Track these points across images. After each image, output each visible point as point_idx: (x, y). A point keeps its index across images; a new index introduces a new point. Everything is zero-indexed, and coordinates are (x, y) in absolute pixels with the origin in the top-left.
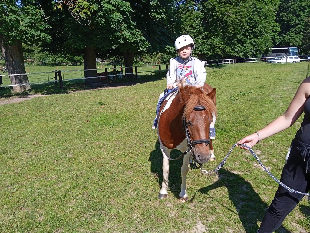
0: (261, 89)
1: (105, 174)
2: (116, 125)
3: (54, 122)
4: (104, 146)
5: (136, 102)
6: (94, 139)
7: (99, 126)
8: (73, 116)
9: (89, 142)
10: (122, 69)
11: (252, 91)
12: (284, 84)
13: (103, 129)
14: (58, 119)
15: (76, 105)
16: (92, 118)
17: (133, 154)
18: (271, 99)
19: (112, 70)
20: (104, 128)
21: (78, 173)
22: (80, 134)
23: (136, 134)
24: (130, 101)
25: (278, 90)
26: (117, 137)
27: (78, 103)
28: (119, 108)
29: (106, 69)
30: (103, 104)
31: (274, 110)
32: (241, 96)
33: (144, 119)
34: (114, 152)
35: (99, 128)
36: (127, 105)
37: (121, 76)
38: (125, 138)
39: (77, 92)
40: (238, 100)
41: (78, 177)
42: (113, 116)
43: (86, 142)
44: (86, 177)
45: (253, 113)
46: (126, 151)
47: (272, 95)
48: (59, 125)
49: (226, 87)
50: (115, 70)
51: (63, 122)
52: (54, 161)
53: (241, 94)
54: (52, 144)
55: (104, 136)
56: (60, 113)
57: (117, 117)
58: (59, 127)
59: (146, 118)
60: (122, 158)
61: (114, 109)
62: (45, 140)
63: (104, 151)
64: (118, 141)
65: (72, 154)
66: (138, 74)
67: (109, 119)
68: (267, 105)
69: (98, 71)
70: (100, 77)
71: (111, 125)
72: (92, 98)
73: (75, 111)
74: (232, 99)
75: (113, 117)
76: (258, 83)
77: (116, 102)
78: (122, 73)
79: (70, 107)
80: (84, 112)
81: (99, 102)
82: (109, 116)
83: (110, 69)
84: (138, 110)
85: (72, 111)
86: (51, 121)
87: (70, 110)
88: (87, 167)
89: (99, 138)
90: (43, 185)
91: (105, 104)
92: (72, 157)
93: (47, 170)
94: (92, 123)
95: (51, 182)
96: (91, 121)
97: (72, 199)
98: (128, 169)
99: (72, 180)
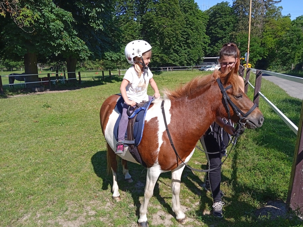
2: (65, 123)
3: (1, 123)
5: (82, 104)
7: (48, 125)
8: (20, 118)
9: (41, 138)
13: (53, 128)
14: (5, 121)
15: (21, 108)
16: (41, 119)
20: (53, 126)
22: (31, 132)
23: (86, 129)
27: (23, 106)
28: (66, 110)
29: (49, 75)
30: (49, 106)
33: (91, 118)
35: (49, 127)
36: (74, 107)
37: (64, 81)
41: (37, 164)
42: (61, 116)
43: (38, 139)
48: (8, 126)
51: (11, 123)
52: (11, 154)
54: (5, 141)
55: (55, 133)
56: (6, 116)
58: (8, 128)
61: (61, 110)
65: (27, 148)
66: (82, 79)
67: (58, 119)
69: (40, 76)
70: (42, 82)
73: (21, 114)
75: (61, 118)
77: (62, 104)
78: (65, 78)
79: (15, 110)
81: (45, 105)
82: (56, 116)
84: (85, 111)
85: (18, 113)
87: (16, 112)
88: (44, 156)
89: (50, 135)
90: (6, 171)
91: (51, 107)
92: (27, 149)
93: (7, 161)
94: (40, 123)
95: (13, 168)
96: (40, 122)
97: (35, 177)
98: (81, 155)
99: (32, 165)
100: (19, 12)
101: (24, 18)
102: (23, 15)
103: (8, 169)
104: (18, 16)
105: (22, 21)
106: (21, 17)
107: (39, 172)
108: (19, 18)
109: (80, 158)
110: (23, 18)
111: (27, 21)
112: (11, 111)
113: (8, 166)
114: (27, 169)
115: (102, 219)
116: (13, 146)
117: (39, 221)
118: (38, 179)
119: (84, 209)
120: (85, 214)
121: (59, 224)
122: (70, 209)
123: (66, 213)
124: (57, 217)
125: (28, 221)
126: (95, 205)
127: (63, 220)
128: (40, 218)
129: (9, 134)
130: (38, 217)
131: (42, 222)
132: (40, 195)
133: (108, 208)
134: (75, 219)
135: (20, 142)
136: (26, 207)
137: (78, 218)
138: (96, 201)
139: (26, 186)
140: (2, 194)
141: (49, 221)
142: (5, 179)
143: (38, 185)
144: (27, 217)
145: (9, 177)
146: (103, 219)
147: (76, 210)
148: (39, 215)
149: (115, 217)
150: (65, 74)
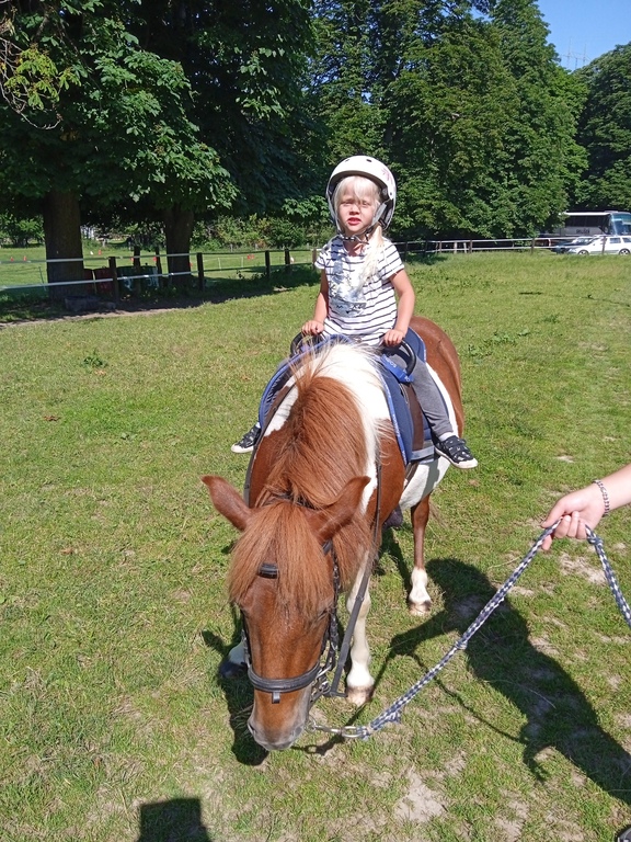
0: (550, 325)
1: (101, 601)
2: (140, 430)
4: (101, 503)
5: (201, 359)
6: (69, 476)
7: (86, 435)
8: (6, 402)
9: (52, 487)
10: (158, 259)
11: (526, 331)
12: (608, 312)
13: (100, 446)
15: (19, 367)
16: (68, 409)
17: (194, 531)
18: (581, 356)
19: (130, 263)
20: (102, 440)
21: (14, 598)
22: (27, 460)
23: (204, 460)
24: (182, 355)
25: (595, 329)
26: (144, 469)
27: (25, 359)
28: (151, 377)
29: (112, 260)
30: (101, 363)
31: (593, 388)
32: (498, 344)
34: (133, 523)
35: (88, 440)
36: (175, 368)
37: (157, 280)
38: (167, 473)
39: (23, 324)
40: (490, 357)
42: (131, 402)
44: (39, 613)
45: (537, 397)
46: (171, 516)
47: (581, 344)
49: (454, 317)
50: (137, 262)
53: (498, 339)
55: (103, 469)
59: (230, 409)
60: (159, 543)
61: (135, 378)
63: (100, 519)
64: (147, 484)
67: (120, 410)
68: (573, 374)
70: (94, 281)
71: (126, 430)
72: (68, 344)
73: (15, 386)
74: (474, 352)
76: (538, 309)
77: (142, 357)
78: (160, 271)
80: (41, 389)
81: (90, 358)
82: (118, 400)
83: (125, 259)
85: (6, 383)
91: (107, 365)
94: (64, 423)
96: (64, 418)
100: (14, 64)
101: (27, 82)
102: (25, 73)
104: (10, 75)
105: (22, 92)
106: (19, 79)
108: (12, 81)
110: (24, 81)
111: (36, 92)
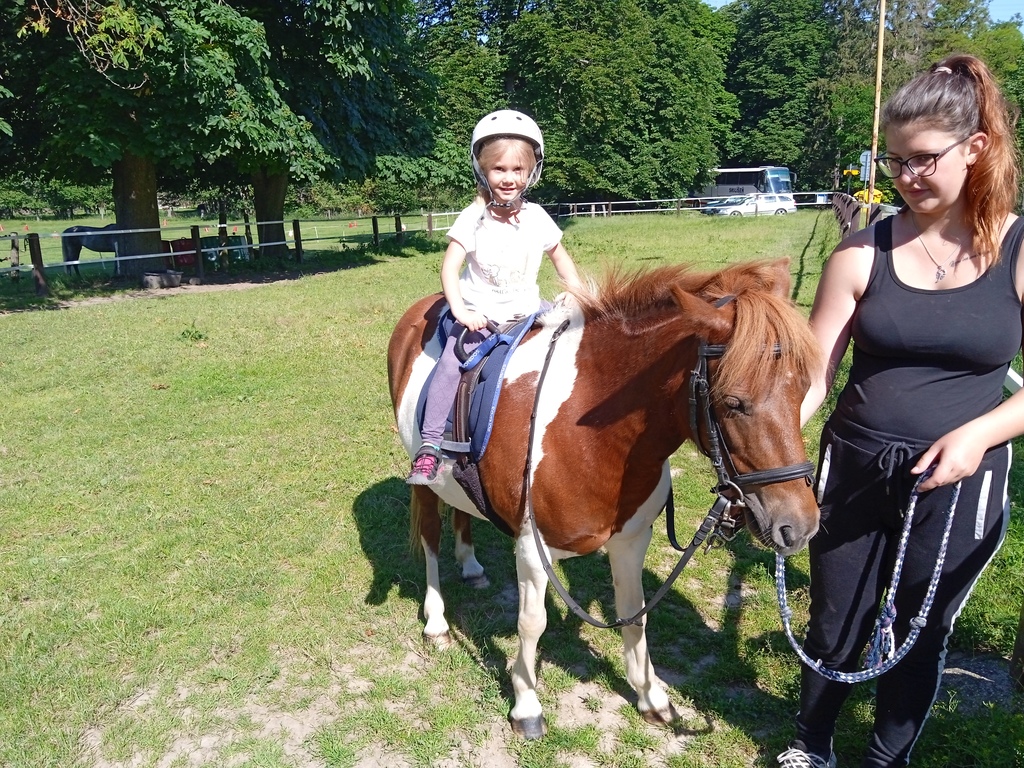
1: (248, 511)
2: (255, 393)
3: (45, 391)
4: (230, 449)
5: (309, 329)
6: (193, 432)
13: (217, 408)
14: (58, 384)
15: (109, 343)
16: (175, 378)
20: (218, 403)
21: (169, 514)
24: (288, 326)
27: (114, 336)
28: (258, 347)
29: (195, 230)
30: (200, 336)
33: (341, 374)
34: (265, 461)
35: (204, 404)
36: (283, 338)
37: (246, 251)
38: (290, 425)
41: (169, 525)
42: (242, 369)
43: (170, 443)
46: (301, 455)
48: (67, 402)
50: (223, 231)
51: (78, 393)
52: (83, 492)
54: (60, 451)
56: (60, 368)
57: (254, 373)
58: (68, 407)
60: (293, 473)
61: (241, 349)
62: (35, 442)
64: (272, 434)
65: (134, 472)
66: (306, 246)
69: (166, 236)
70: (172, 254)
71: (241, 393)
72: (158, 320)
73: (110, 361)
75: (241, 374)
77: (244, 330)
78: (250, 241)
79: (90, 348)
80: (140, 362)
81: (188, 331)
84: (320, 351)
85: (100, 359)
86: (34, 391)
87: (91, 357)
88: (192, 501)
89: (209, 429)
90: (71, 549)
91: (207, 338)
92: (137, 478)
93: (70, 514)
94: (175, 391)
95: (93, 539)
96: (173, 387)
97: (167, 569)
98: (314, 496)
99: (154, 530)
100: (93, 21)
101: (111, 40)
102: (107, 31)
103: (77, 542)
104: (91, 33)
105: (104, 50)
106: (103, 37)
107: (179, 551)
108: (94, 40)
109: (312, 508)
110: (108, 39)
111: (120, 51)
112: (75, 351)
113: (75, 533)
114: (138, 544)
115: (391, 707)
116: (88, 468)
117: (188, 711)
118: (176, 574)
119: (332, 672)
120: (336, 689)
121: (253, 721)
122: (284, 672)
123: (276, 685)
124: (245, 700)
125: (151, 711)
126: (369, 660)
127: (263, 709)
128: (189, 702)
129: (73, 426)
130: (183, 697)
131: (196, 716)
132: (187, 627)
133: (411, 670)
134: (305, 704)
135: (111, 453)
136: (142, 663)
137: (313, 703)
138: (369, 646)
139: (138, 598)
140: (63, 622)
141: (220, 712)
142: (69, 573)
143: (177, 595)
144: (146, 697)
145: (81, 568)
146: (395, 705)
147: (306, 677)
148: (184, 693)
149: (435, 701)
150: (248, 228)
